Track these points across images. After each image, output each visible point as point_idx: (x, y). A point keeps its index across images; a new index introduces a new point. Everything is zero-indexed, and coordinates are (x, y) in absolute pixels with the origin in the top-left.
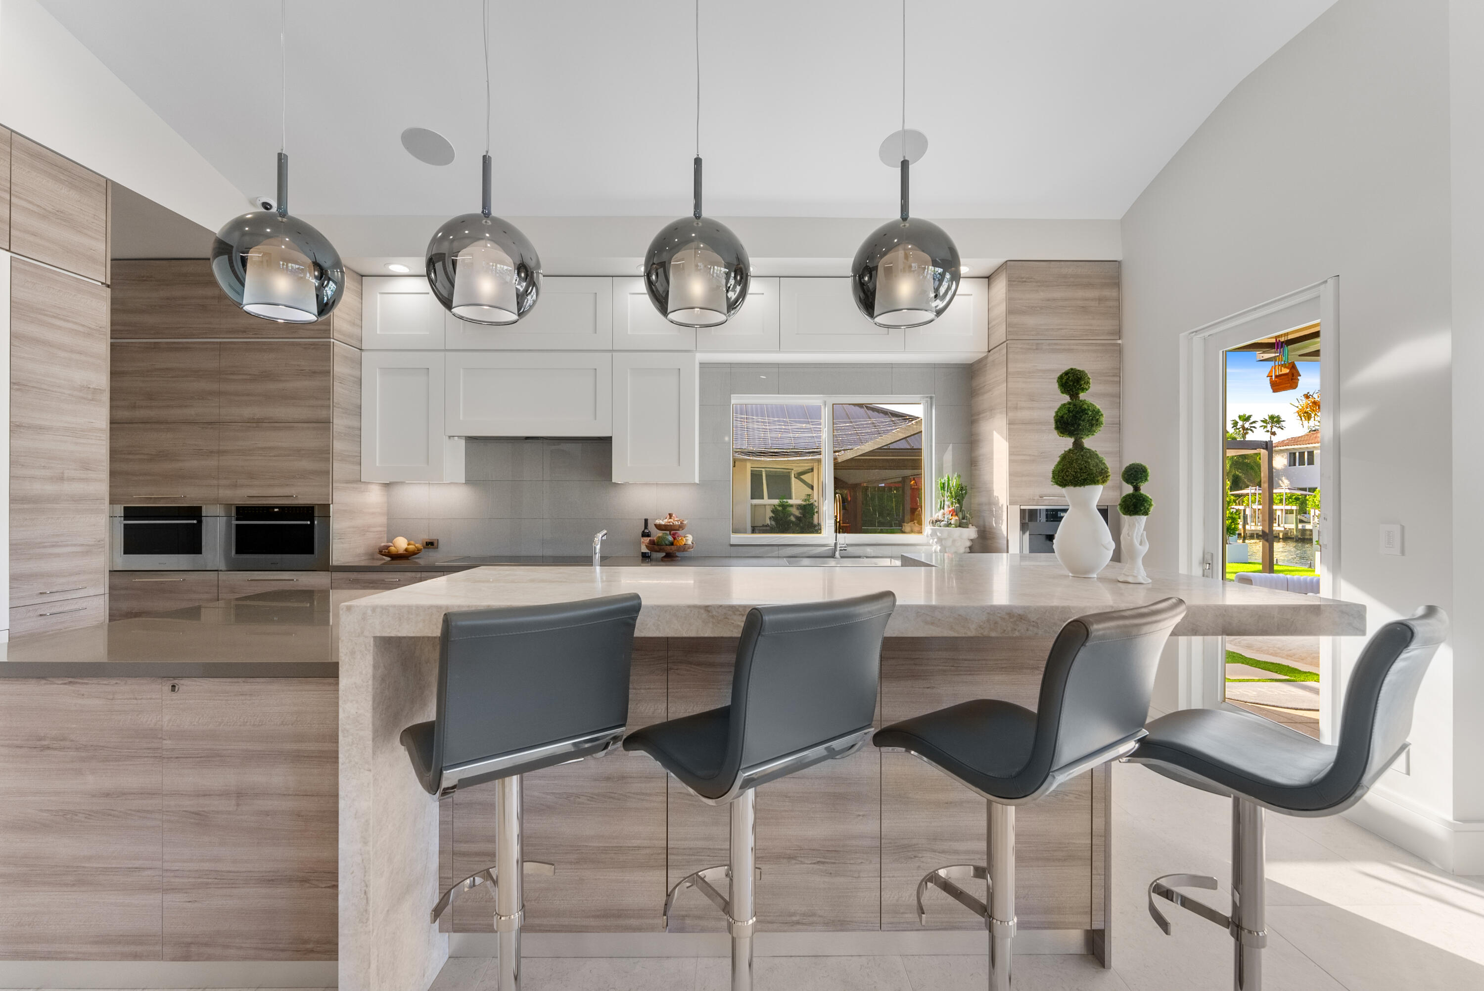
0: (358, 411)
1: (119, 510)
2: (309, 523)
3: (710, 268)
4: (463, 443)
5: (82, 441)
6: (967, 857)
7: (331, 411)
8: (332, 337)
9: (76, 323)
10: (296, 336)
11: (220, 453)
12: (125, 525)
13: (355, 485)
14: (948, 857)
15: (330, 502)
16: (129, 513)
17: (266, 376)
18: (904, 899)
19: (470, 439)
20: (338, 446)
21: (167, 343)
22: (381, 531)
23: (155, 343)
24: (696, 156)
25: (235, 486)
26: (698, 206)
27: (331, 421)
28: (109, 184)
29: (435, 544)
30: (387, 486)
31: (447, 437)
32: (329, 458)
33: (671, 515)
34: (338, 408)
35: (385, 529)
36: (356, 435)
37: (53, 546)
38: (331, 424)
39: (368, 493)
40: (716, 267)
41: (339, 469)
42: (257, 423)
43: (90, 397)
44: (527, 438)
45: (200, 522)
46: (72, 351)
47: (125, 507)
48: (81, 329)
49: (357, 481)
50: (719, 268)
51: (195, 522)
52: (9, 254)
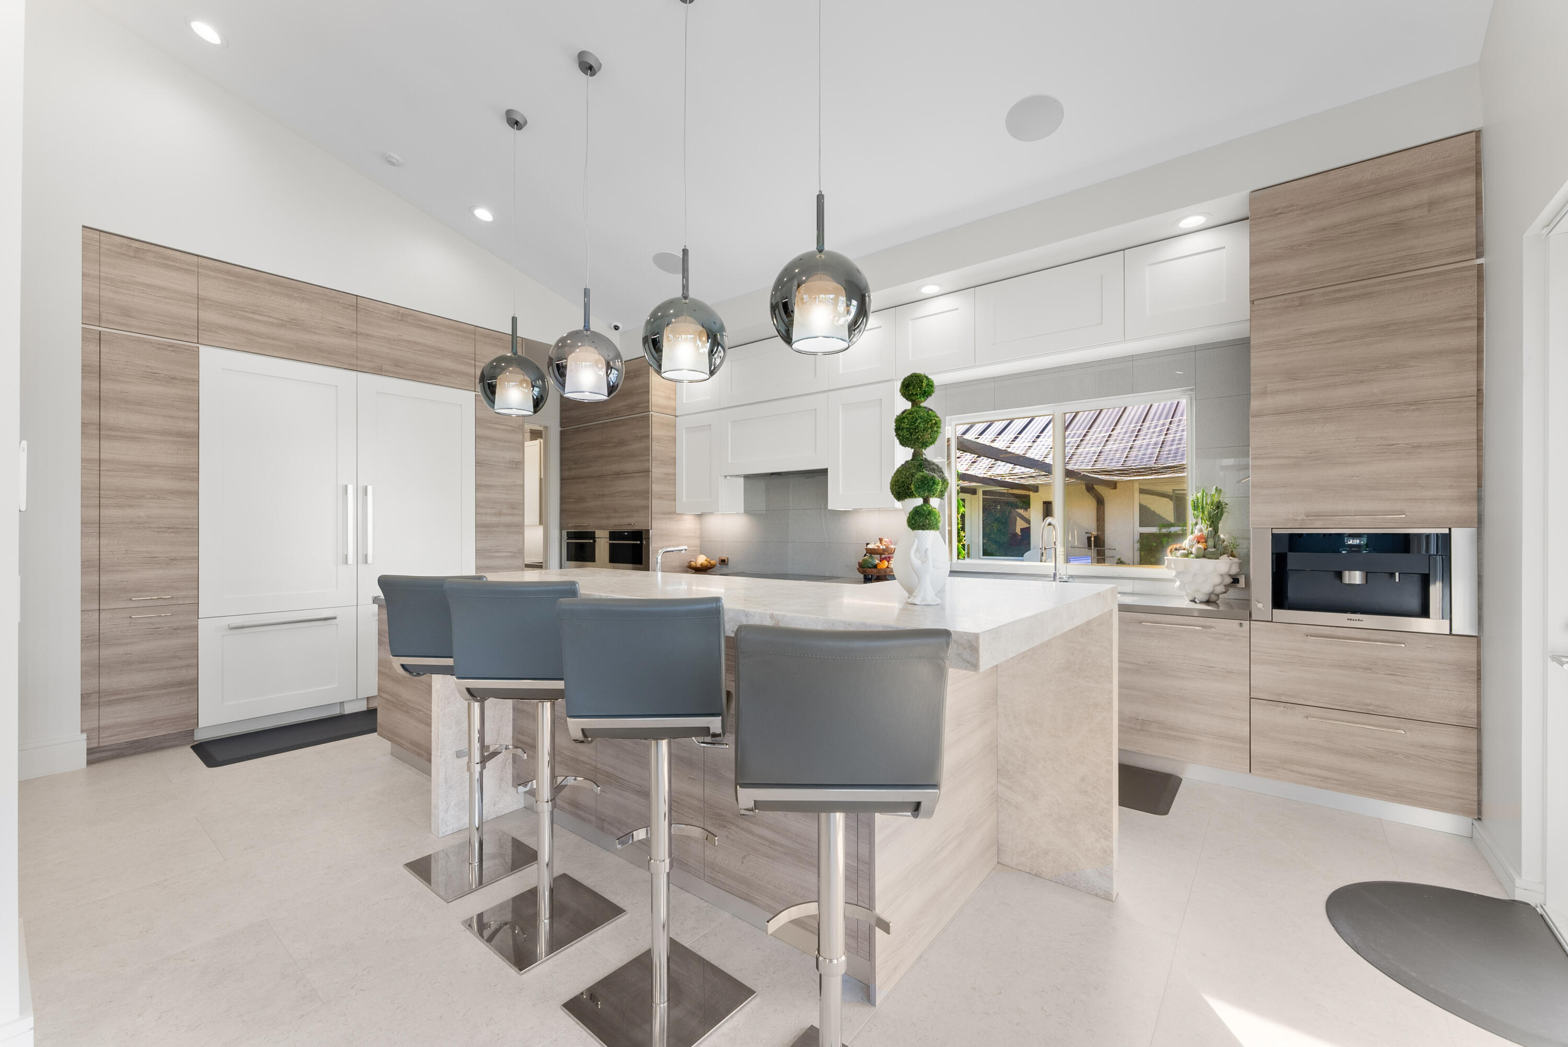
0: (673, 461)
1: (565, 533)
2: (639, 542)
3: (679, 337)
4: (742, 480)
5: (511, 492)
6: (759, 841)
7: (650, 462)
8: (650, 410)
9: (507, 425)
10: (635, 413)
11: (603, 496)
12: (567, 543)
13: (671, 516)
14: (747, 836)
15: (650, 528)
16: (570, 535)
17: (622, 443)
18: (718, 860)
19: (747, 477)
20: (656, 488)
21: (582, 427)
22: (694, 551)
23: (578, 428)
24: (683, 248)
25: (608, 518)
26: (685, 287)
27: (650, 470)
28: (524, 340)
29: (726, 561)
30: (700, 516)
31: (723, 477)
32: (649, 497)
33: (881, 540)
34: (656, 460)
35: (699, 549)
36: (671, 479)
37: (496, 552)
38: (650, 473)
39: (682, 522)
40: (683, 336)
41: (656, 505)
42: (618, 475)
43: (514, 467)
44: (772, 474)
45: (595, 541)
46: (505, 442)
47: (567, 532)
48: (509, 428)
49: (672, 513)
50: (686, 336)
51: (592, 541)
52: (474, 393)
